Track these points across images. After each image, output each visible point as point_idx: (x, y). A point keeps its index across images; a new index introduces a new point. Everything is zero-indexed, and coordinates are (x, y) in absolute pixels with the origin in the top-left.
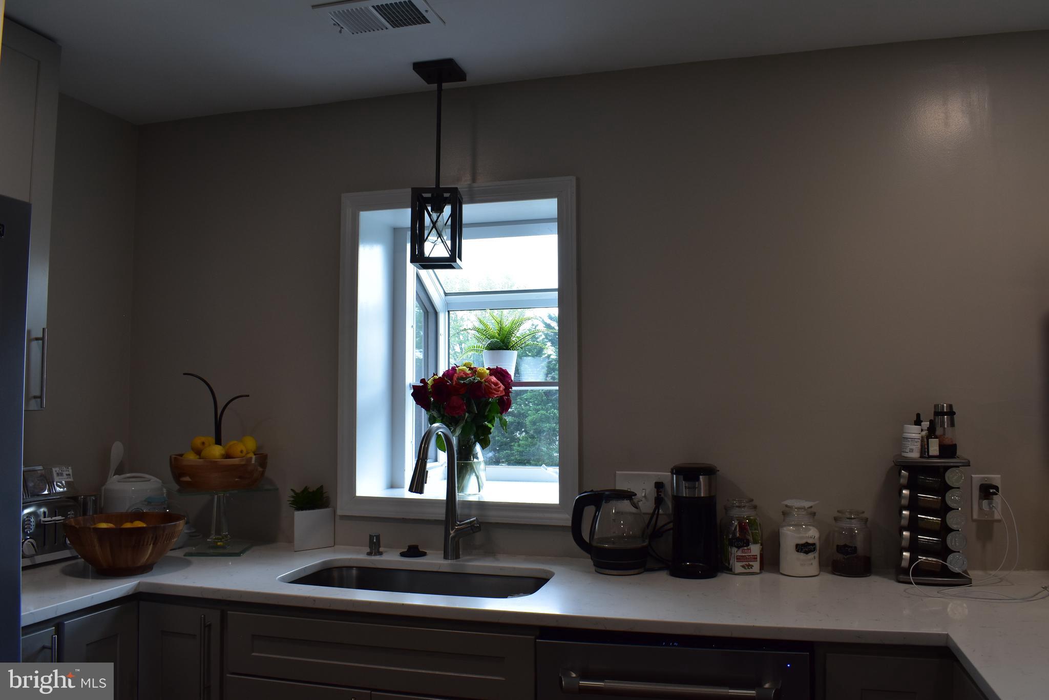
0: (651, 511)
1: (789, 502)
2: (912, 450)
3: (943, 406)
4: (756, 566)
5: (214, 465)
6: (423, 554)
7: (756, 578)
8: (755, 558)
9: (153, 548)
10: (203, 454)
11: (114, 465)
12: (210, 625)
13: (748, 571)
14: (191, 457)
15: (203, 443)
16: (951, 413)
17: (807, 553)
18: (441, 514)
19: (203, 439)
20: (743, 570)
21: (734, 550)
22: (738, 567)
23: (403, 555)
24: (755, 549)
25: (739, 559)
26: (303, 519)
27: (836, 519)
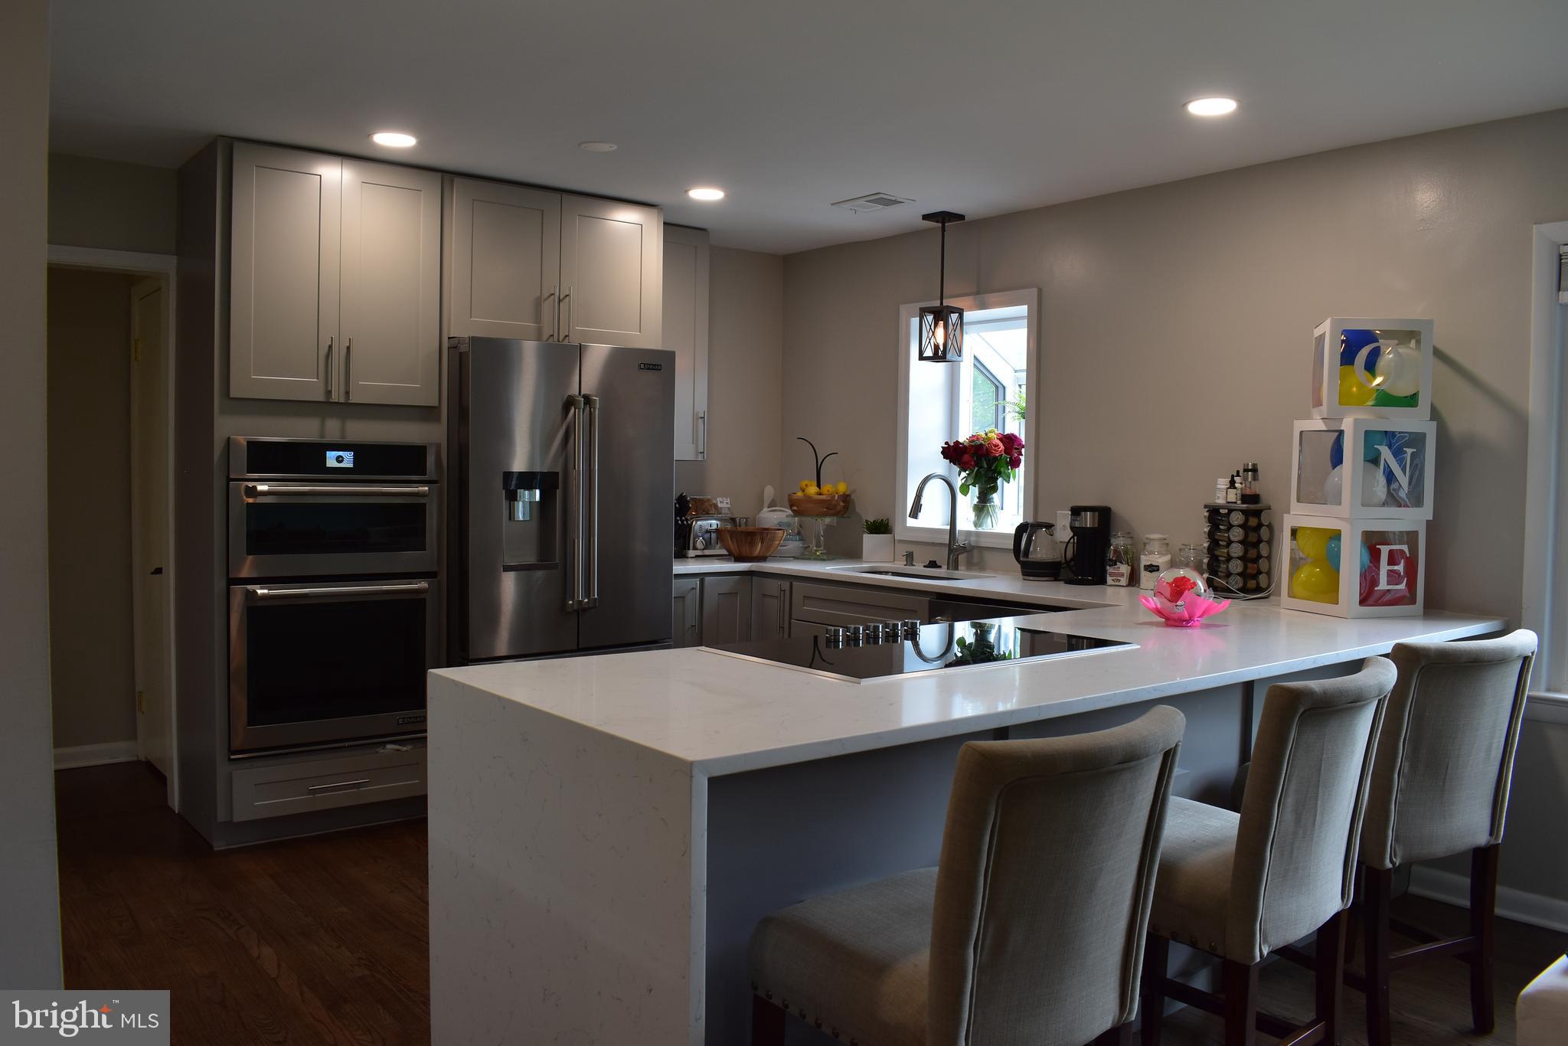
0: (1067, 541)
1: (1148, 536)
2: (1218, 498)
3: (1248, 464)
4: (1124, 581)
5: (809, 499)
6: (940, 567)
7: (1123, 591)
8: (1122, 575)
9: (761, 546)
10: (806, 491)
11: (767, 501)
12: (784, 591)
13: (1116, 584)
14: (800, 494)
15: (806, 485)
16: (1254, 470)
17: (1151, 572)
18: (946, 539)
19: (806, 482)
20: (1112, 583)
21: (1108, 568)
22: (1109, 580)
23: (925, 566)
24: (1124, 569)
25: (1111, 575)
26: (869, 540)
27: (1180, 549)
